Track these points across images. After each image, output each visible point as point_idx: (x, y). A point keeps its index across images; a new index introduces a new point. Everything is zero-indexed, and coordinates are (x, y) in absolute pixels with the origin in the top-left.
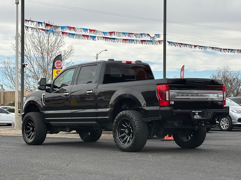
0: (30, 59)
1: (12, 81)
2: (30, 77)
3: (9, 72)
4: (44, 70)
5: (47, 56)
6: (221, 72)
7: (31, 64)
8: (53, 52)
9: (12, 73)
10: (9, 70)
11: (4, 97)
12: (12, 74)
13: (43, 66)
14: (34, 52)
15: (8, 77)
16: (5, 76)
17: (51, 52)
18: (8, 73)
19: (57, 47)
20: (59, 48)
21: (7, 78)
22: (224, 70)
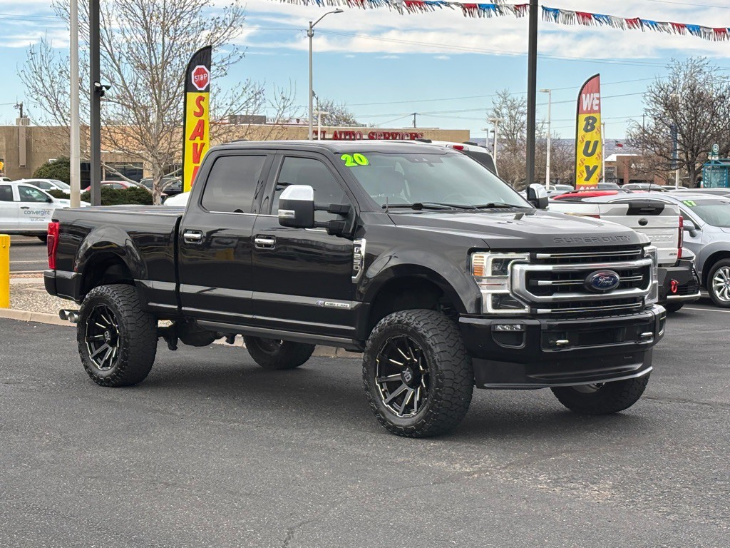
0: (110, 44)
1: (57, 113)
2: (109, 101)
3: (47, 85)
4: (153, 79)
5: (161, 36)
6: (682, 73)
7: (114, 61)
8: (180, 24)
9: (56, 87)
10: (48, 79)
11: (28, 143)
12: (57, 91)
13: (151, 67)
14: (121, 23)
15: (44, 100)
16: (35, 97)
17: (173, 23)
18: (42, 89)
19: (191, 7)
20: (197, 10)
21: (41, 104)
22: (689, 66)
